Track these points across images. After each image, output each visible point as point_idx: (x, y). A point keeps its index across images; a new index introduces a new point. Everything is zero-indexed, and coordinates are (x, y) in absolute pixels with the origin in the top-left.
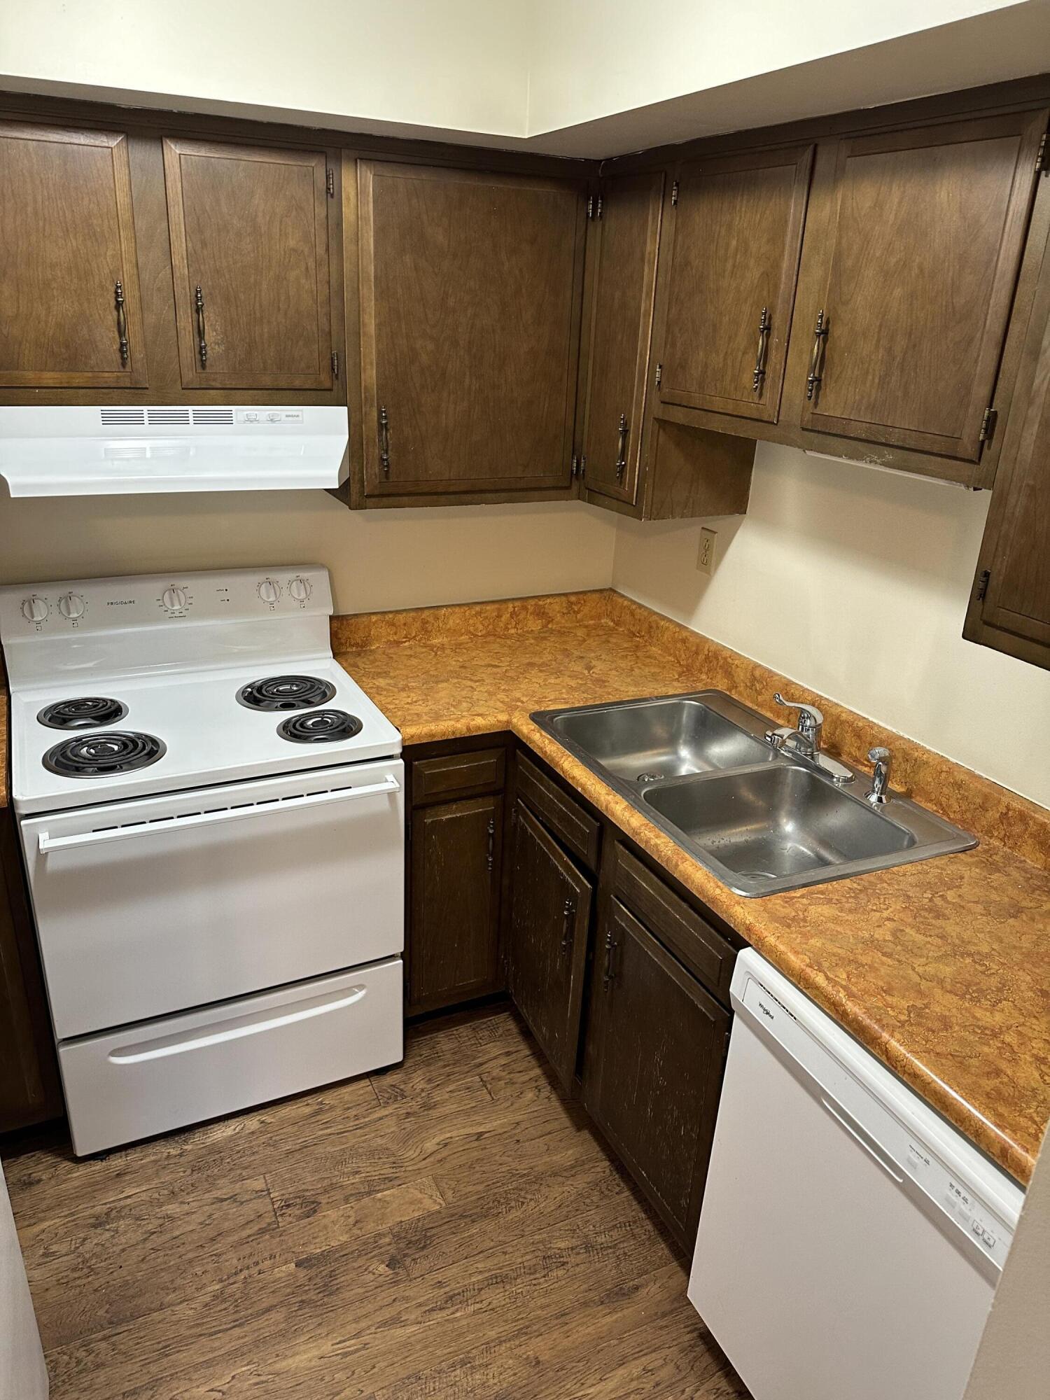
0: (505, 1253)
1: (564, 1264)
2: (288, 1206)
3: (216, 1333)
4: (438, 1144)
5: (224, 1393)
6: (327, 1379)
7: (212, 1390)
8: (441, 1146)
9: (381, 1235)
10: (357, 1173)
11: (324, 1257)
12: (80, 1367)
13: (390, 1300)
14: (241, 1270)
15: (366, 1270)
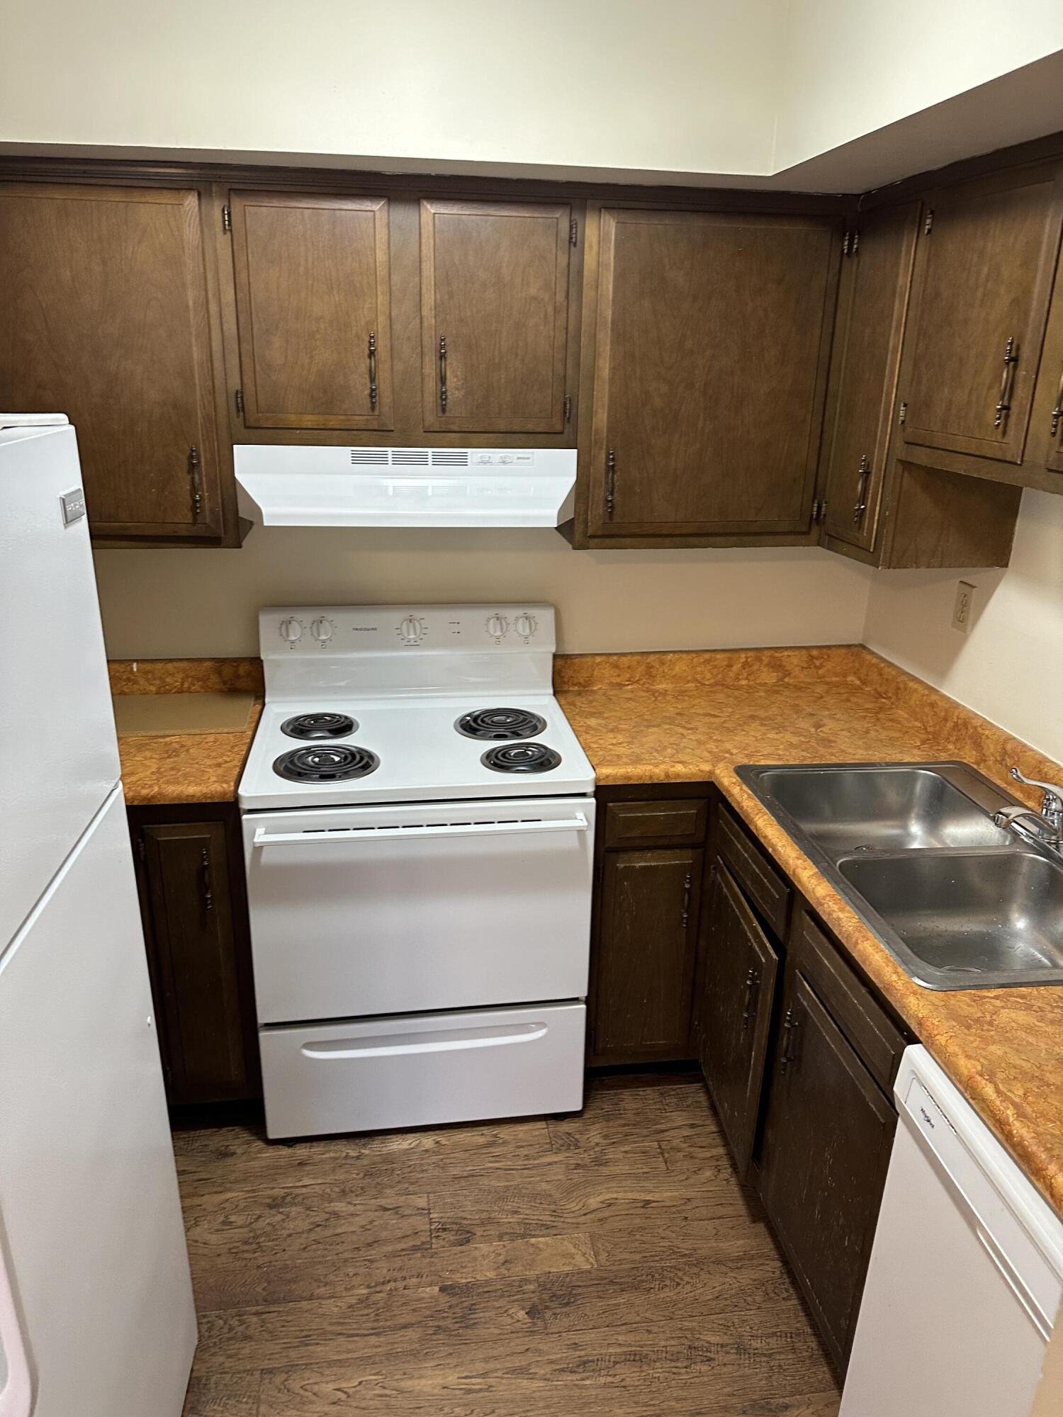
0: (649, 1332)
1: (710, 1359)
2: (445, 1230)
3: (353, 1335)
4: (602, 1202)
5: (348, 1396)
6: (446, 1410)
7: (338, 1390)
8: (604, 1205)
9: (527, 1281)
10: (516, 1212)
11: (468, 1289)
12: (231, 1334)
13: (523, 1348)
14: (389, 1281)
15: (506, 1311)
